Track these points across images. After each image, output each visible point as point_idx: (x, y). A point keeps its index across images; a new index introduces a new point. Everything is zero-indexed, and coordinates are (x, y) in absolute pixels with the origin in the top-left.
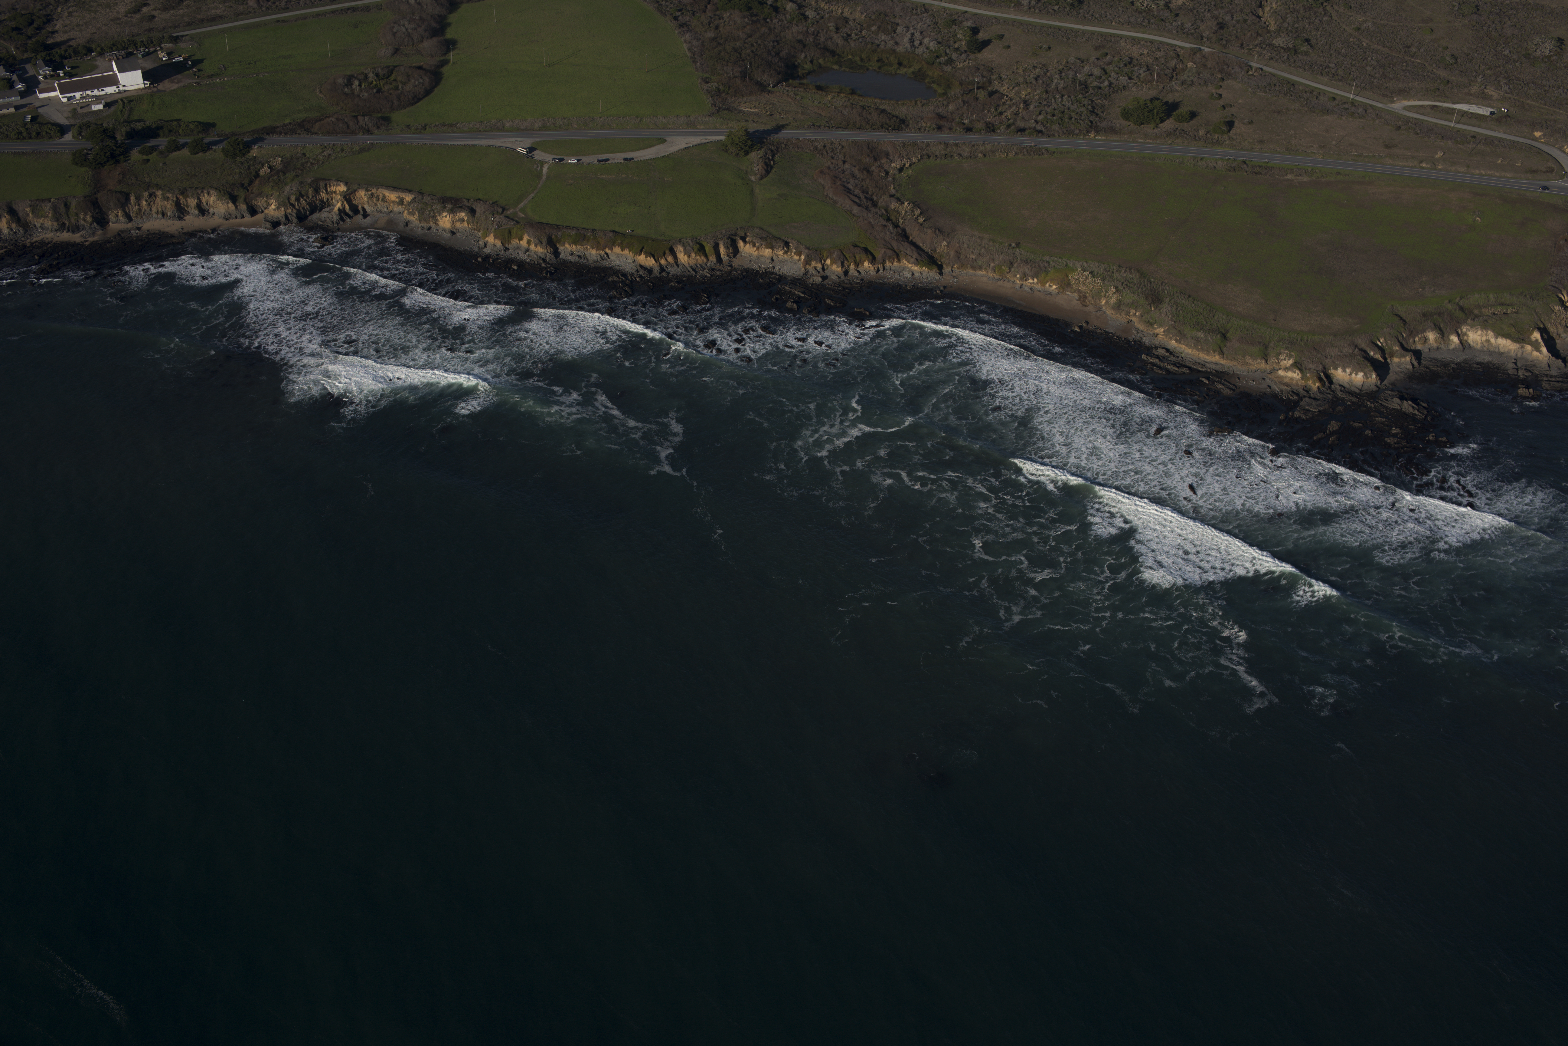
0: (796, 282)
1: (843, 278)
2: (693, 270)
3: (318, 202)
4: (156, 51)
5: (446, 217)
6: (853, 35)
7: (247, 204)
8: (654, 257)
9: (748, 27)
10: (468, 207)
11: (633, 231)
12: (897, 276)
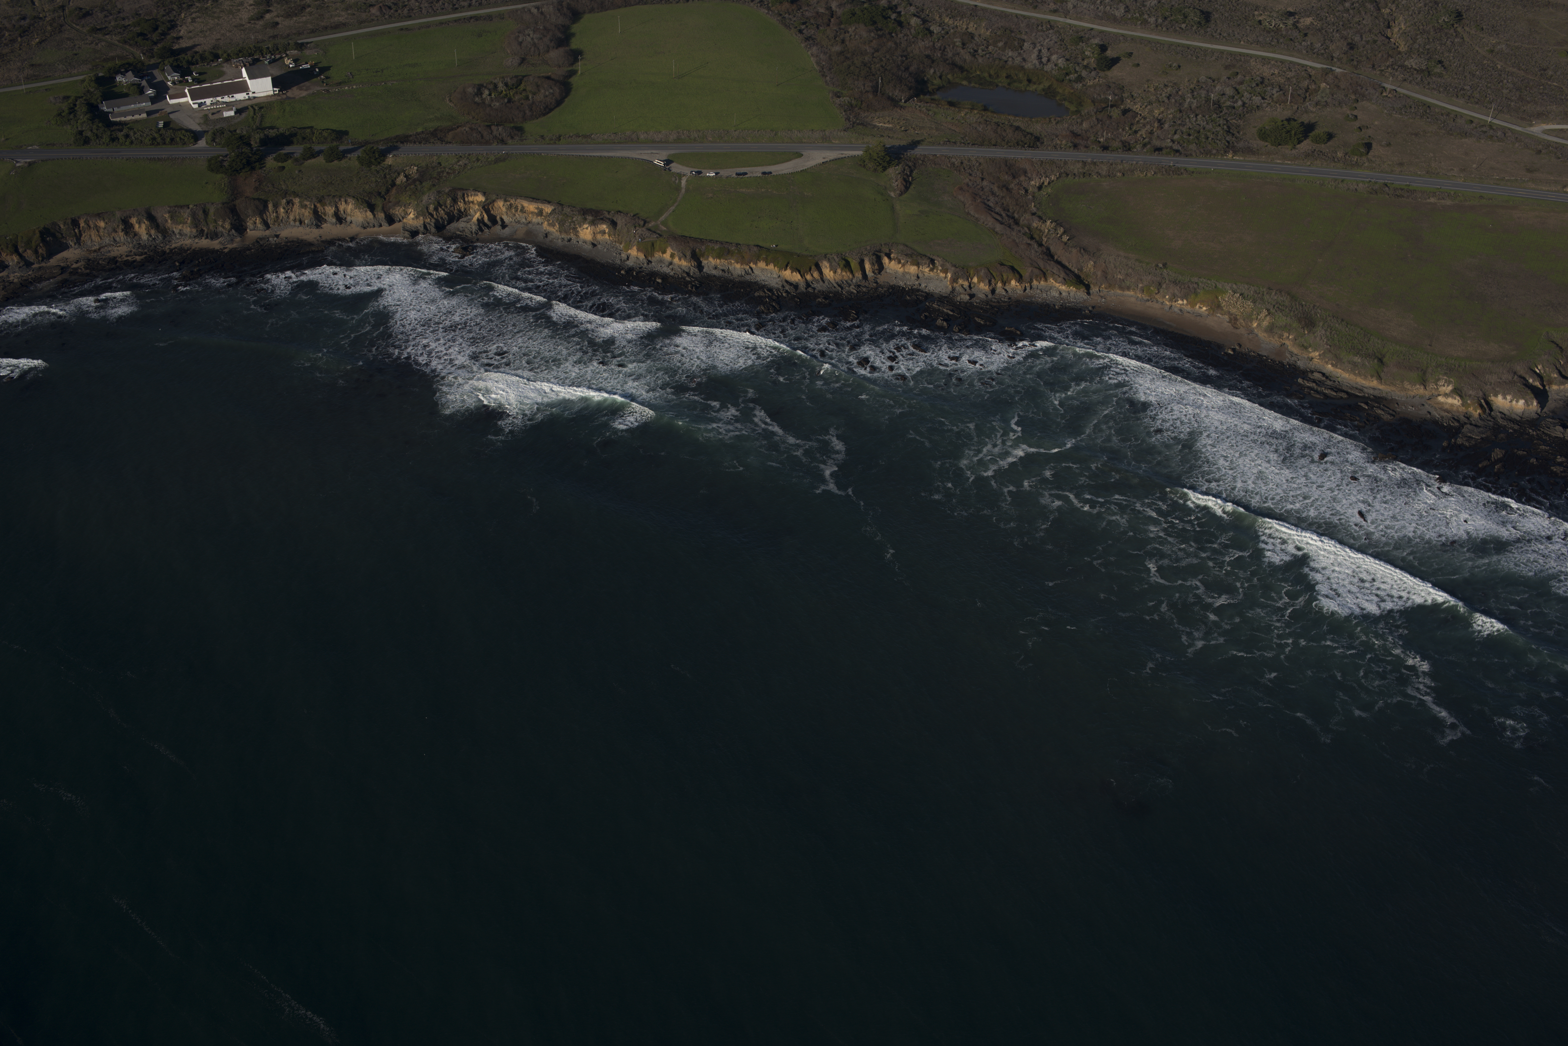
0: (943, 299)
1: (990, 296)
2: (839, 286)
3: (456, 212)
4: (281, 58)
5: (587, 228)
6: (980, 51)
7: (385, 213)
8: (800, 273)
9: (874, 41)
10: (609, 219)
11: (777, 246)
12: (1044, 295)
